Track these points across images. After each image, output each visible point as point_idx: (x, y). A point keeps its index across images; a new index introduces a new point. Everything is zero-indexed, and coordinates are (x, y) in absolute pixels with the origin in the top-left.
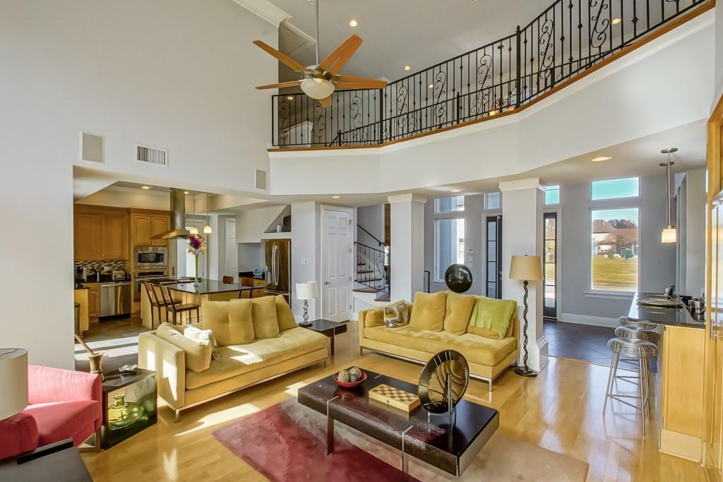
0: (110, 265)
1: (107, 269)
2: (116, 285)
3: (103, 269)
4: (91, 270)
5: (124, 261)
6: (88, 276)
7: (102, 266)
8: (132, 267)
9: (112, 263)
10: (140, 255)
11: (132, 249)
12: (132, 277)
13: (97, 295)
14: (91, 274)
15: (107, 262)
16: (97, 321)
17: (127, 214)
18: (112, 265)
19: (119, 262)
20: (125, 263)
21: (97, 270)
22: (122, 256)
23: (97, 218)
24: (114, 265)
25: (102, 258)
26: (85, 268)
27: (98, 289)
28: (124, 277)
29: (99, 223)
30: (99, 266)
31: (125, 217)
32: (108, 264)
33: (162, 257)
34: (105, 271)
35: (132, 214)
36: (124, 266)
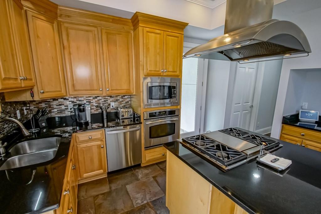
0: (117, 100)
1: (113, 104)
2: (124, 131)
3: (110, 105)
4: (97, 107)
5: (131, 96)
6: (92, 115)
7: (109, 102)
8: (142, 105)
9: (118, 98)
11: (142, 81)
12: (142, 120)
13: (102, 146)
14: (98, 112)
15: (113, 97)
16: (105, 176)
17: (132, 28)
18: (119, 100)
19: (126, 97)
20: (131, 98)
21: (103, 107)
22: (129, 89)
23: (96, 33)
24: (121, 100)
25: (108, 93)
26: (88, 106)
27: (103, 138)
28: (132, 116)
29: (99, 42)
30: (105, 101)
31: (131, 33)
32: (114, 99)
33: (174, 91)
34: (112, 107)
35: (140, 25)
36: (131, 101)
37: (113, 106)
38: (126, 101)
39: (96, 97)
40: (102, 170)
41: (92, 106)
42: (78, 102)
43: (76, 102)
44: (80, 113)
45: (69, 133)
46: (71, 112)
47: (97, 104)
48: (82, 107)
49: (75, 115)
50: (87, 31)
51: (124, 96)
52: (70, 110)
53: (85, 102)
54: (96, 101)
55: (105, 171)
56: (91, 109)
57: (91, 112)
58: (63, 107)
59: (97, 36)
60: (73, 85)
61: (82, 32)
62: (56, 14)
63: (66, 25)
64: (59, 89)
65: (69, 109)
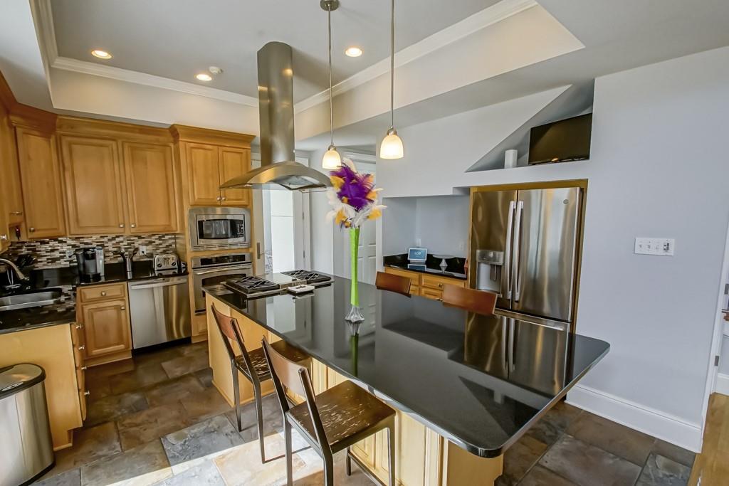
0: (151, 243)
1: (144, 250)
3: (137, 249)
4: (115, 253)
5: (174, 235)
6: (107, 266)
7: (136, 245)
8: (189, 247)
9: (153, 239)
10: (201, 223)
11: (186, 213)
12: (190, 269)
13: (123, 308)
14: (116, 262)
15: (144, 238)
16: (129, 356)
17: (172, 139)
18: (154, 242)
19: (167, 237)
20: (175, 238)
21: (127, 253)
22: (169, 225)
23: (115, 148)
24: (158, 242)
25: (133, 230)
26: (100, 251)
27: (125, 296)
28: (176, 266)
29: (119, 159)
30: (129, 244)
31: (170, 147)
32: (146, 241)
33: (240, 227)
34: (141, 254)
35: (180, 139)
36: (175, 243)
37: (143, 252)
38: (167, 244)
39: (113, 239)
40: (122, 345)
41: (106, 251)
42: (82, 246)
43: (79, 247)
44: (87, 262)
45: (66, 295)
46: (71, 262)
47: (115, 249)
48: (89, 253)
49: (78, 266)
50: (102, 146)
51: (163, 236)
52: (68, 259)
53: (94, 245)
54: (113, 244)
55: (129, 347)
56: (105, 257)
57: (105, 261)
58: (57, 254)
59: (115, 153)
60: (77, 221)
61: (93, 148)
62: (54, 124)
63: (69, 139)
64: (55, 226)
65: (67, 256)
